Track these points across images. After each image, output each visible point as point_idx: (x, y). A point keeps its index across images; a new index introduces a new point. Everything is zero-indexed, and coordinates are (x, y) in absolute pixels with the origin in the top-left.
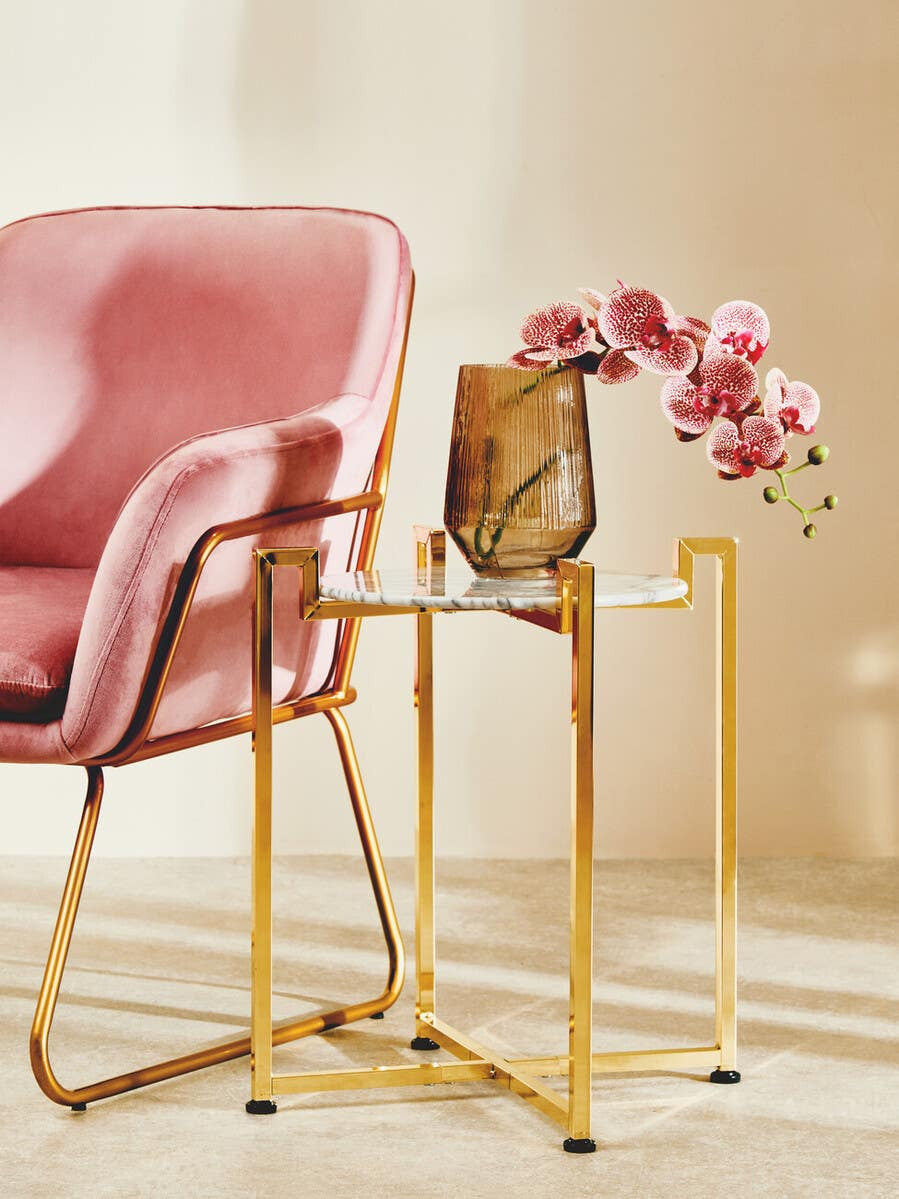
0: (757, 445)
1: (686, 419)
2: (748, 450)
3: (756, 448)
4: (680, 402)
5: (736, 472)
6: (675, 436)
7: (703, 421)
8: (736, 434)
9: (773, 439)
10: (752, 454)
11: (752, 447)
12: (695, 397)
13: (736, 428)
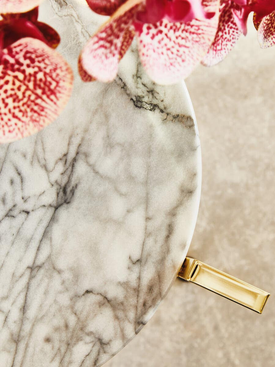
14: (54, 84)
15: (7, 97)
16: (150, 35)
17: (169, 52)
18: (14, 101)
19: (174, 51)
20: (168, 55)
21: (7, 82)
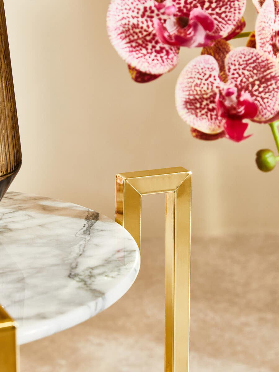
0: (247, 89)
1: (144, 51)
2: (234, 97)
3: (246, 96)
4: (135, 26)
5: (219, 131)
6: (129, 77)
7: (168, 53)
8: (216, 73)
9: (268, 80)
10: (240, 103)
11: (239, 91)
12: (155, 20)
13: (216, 65)
14: (189, 107)
15: (201, 82)
16: (148, 9)
17: (128, 8)
18: (197, 84)
19: (125, 12)
20: (128, 5)
21: (208, 89)
